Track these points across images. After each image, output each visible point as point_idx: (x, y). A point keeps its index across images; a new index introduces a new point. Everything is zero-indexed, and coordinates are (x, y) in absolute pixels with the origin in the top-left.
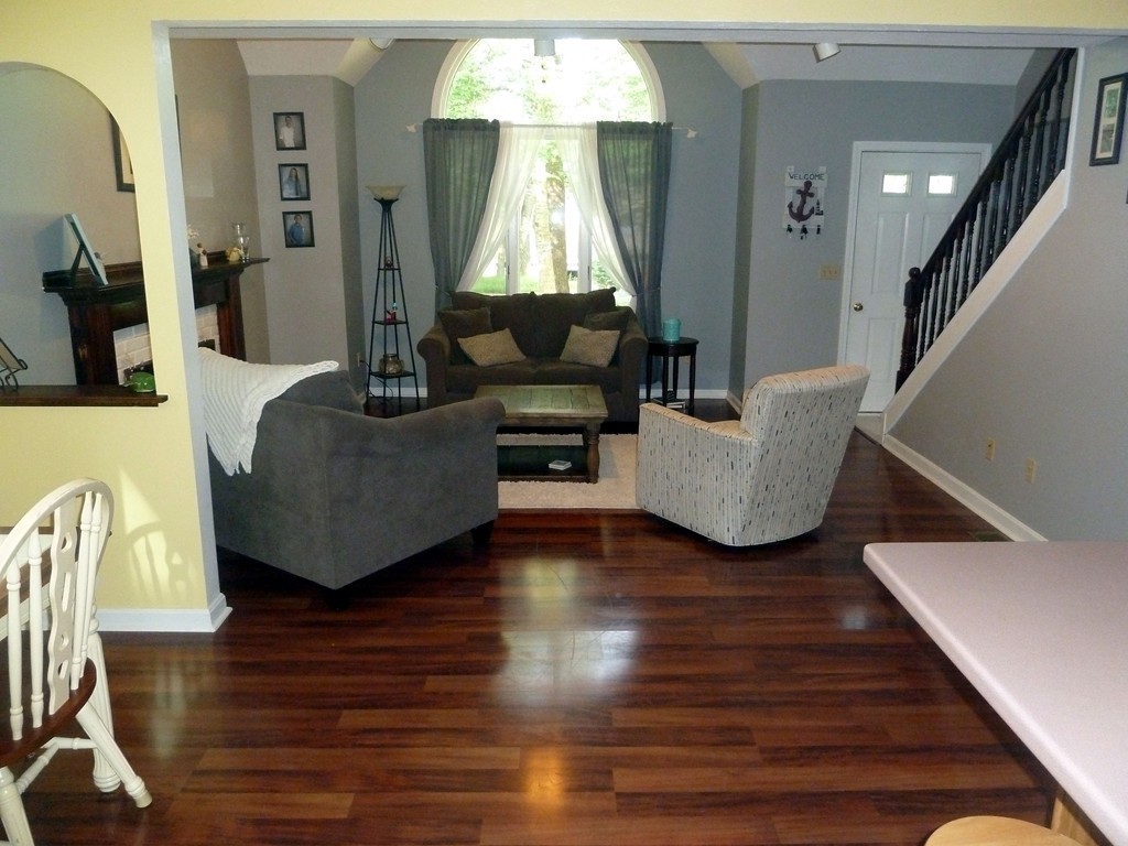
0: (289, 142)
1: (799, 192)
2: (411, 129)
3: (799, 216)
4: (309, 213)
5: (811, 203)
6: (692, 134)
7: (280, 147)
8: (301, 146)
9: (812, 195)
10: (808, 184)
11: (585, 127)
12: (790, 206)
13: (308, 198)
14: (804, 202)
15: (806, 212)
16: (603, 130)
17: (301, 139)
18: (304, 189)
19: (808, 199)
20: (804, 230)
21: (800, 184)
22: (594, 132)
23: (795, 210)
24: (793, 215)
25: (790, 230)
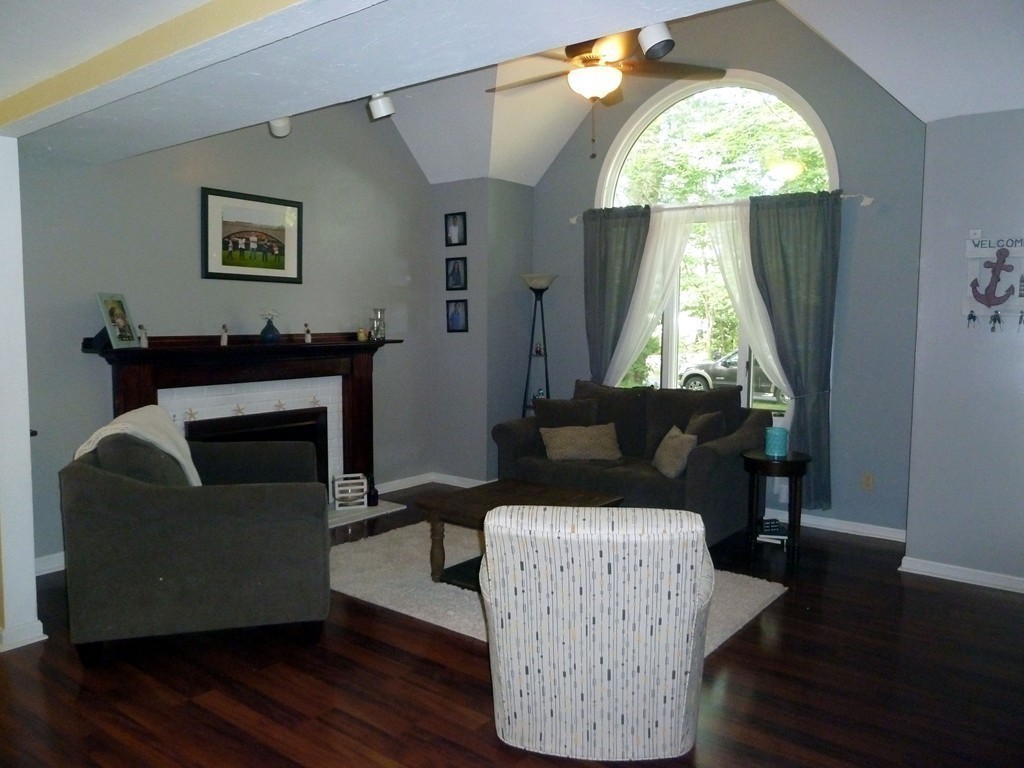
0: (455, 240)
1: (988, 265)
2: (573, 221)
3: (989, 298)
4: (465, 302)
5: (1008, 279)
6: (867, 201)
7: (449, 243)
8: (463, 242)
9: (1010, 269)
10: (1003, 254)
11: (736, 204)
12: (975, 284)
13: (464, 288)
14: (996, 279)
15: (1000, 292)
16: (757, 206)
17: (462, 236)
18: (462, 281)
19: (1003, 274)
20: (996, 319)
21: (991, 254)
22: (747, 209)
23: (982, 290)
24: (977, 296)
25: (972, 317)
